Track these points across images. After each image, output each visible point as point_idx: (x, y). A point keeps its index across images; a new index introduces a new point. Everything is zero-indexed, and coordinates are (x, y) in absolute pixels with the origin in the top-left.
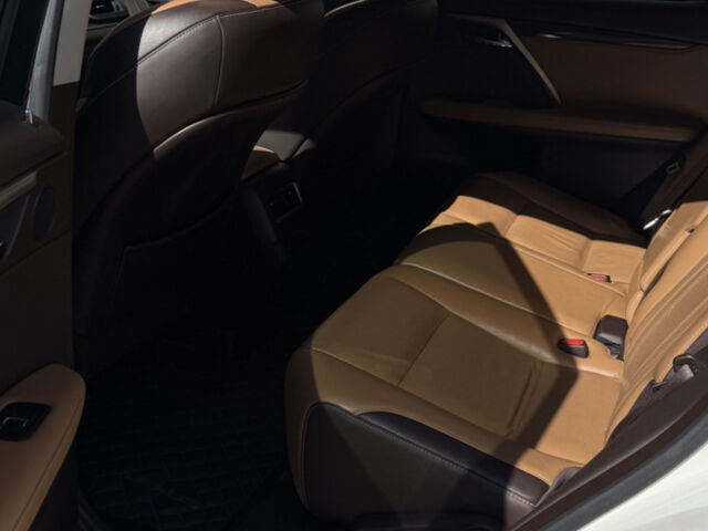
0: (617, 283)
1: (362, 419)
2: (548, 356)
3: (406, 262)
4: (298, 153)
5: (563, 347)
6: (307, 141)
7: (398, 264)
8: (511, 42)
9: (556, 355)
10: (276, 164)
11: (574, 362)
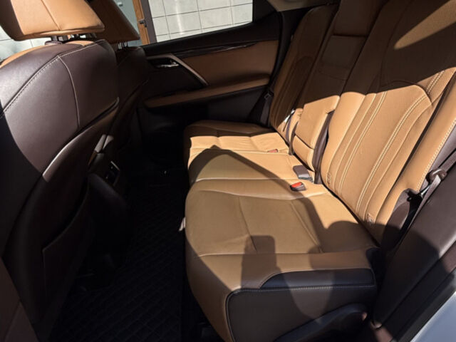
0: (281, 151)
1: (265, 288)
2: (290, 197)
3: (198, 180)
4: (105, 145)
5: (293, 189)
6: (108, 137)
7: (194, 182)
8: (177, 63)
9: (293, 194)
10: (96, 156)
11: (301, 195)
